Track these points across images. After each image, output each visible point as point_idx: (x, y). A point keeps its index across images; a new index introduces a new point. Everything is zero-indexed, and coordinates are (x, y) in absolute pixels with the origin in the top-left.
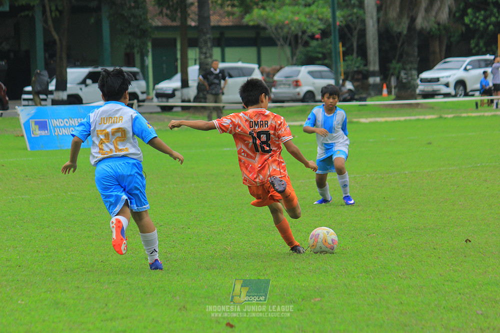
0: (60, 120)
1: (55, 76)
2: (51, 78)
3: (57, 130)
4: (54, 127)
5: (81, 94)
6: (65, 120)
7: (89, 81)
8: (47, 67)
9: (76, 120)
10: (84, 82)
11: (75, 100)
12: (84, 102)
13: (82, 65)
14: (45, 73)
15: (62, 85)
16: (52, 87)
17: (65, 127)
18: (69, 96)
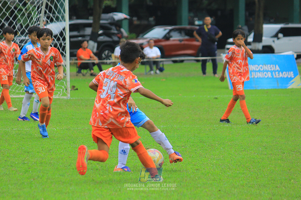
0: (256, 66)
1: (253, 31)
2: (250, 32)
3: (253, 73)
4: (251, 71)
5: (274, 45)
6: (260, 66)
7: (280, 35)
8: (247, 23)
9: (269, 66)
10: (276, 36)
11: (268, 50)
12: (276, 51)
13: (276, 22)
14: (246, 28)
15: (258, 38)
16: (250, 39)
17: (259, 71)
18: (264, 47)
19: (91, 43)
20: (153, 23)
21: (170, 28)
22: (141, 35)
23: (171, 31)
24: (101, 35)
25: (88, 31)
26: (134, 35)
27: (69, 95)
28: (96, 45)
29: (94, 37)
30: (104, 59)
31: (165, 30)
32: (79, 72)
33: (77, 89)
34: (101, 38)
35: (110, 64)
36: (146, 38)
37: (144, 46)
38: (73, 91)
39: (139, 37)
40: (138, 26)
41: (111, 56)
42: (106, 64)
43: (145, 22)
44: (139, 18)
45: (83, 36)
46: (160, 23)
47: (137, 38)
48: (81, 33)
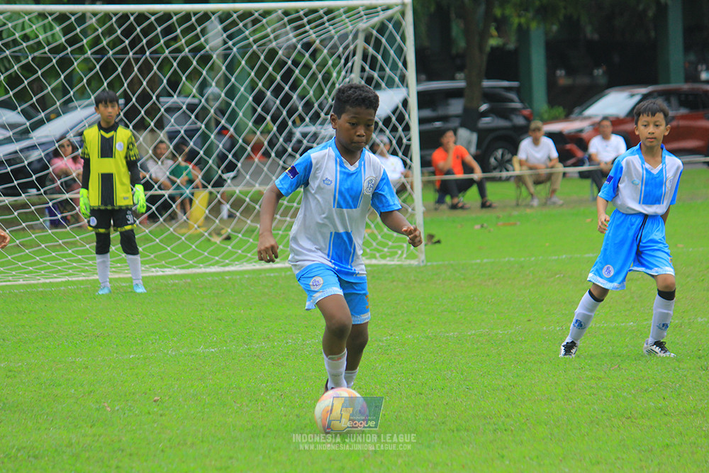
19: (463, 133)
20: (603, 81)
21: (644, 90)
22: (577, 110)
23: (645, 97)
24: (484, 114)
25: (456, 107)
26: (559, 111)
27: (423, 257)
28: (474, 137)
29: (469, 120)
30: (495, 169)
31: (632, 96)
32: (440, 201)
33: (439, 242)
34: (486, 122)
35: (508, 179)
36: (589, 118)
37: (584, 135)
38: (431, 247)
39: (573, 116)
40: (568, 90)
41: (510, 161)
42: (500, 179)
43: (583, 80)
44: (570, 72)
45: (445, 119)
46: (619, 80)
47: (567, 117)
48: (441, 112)
